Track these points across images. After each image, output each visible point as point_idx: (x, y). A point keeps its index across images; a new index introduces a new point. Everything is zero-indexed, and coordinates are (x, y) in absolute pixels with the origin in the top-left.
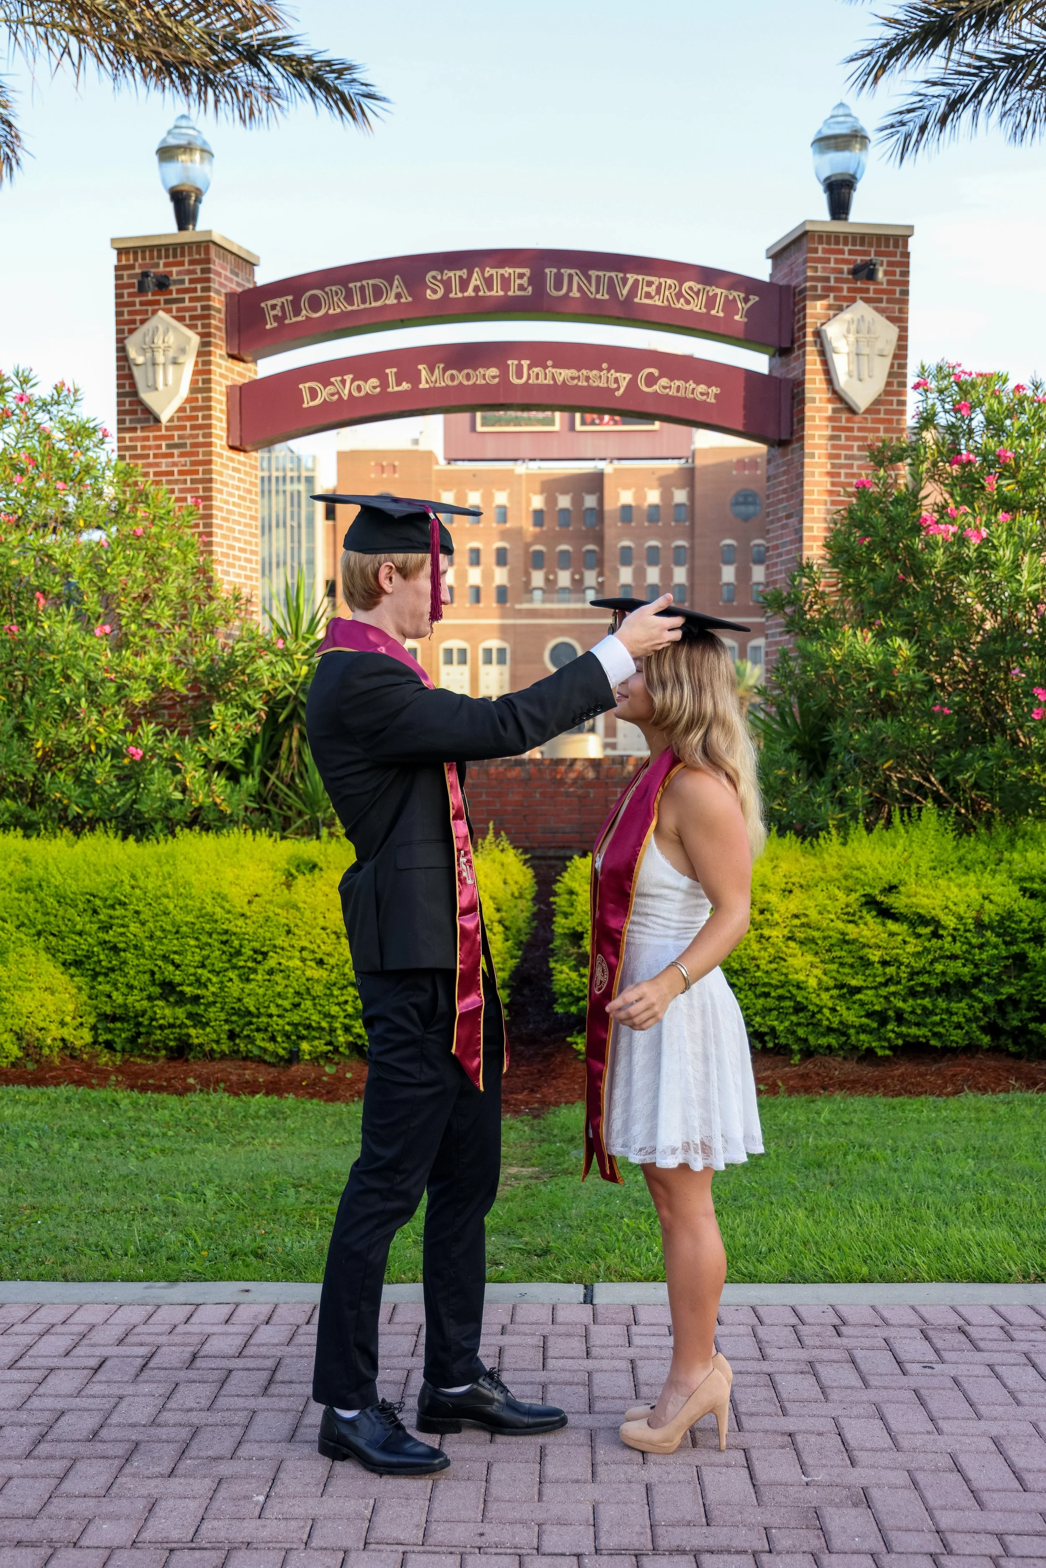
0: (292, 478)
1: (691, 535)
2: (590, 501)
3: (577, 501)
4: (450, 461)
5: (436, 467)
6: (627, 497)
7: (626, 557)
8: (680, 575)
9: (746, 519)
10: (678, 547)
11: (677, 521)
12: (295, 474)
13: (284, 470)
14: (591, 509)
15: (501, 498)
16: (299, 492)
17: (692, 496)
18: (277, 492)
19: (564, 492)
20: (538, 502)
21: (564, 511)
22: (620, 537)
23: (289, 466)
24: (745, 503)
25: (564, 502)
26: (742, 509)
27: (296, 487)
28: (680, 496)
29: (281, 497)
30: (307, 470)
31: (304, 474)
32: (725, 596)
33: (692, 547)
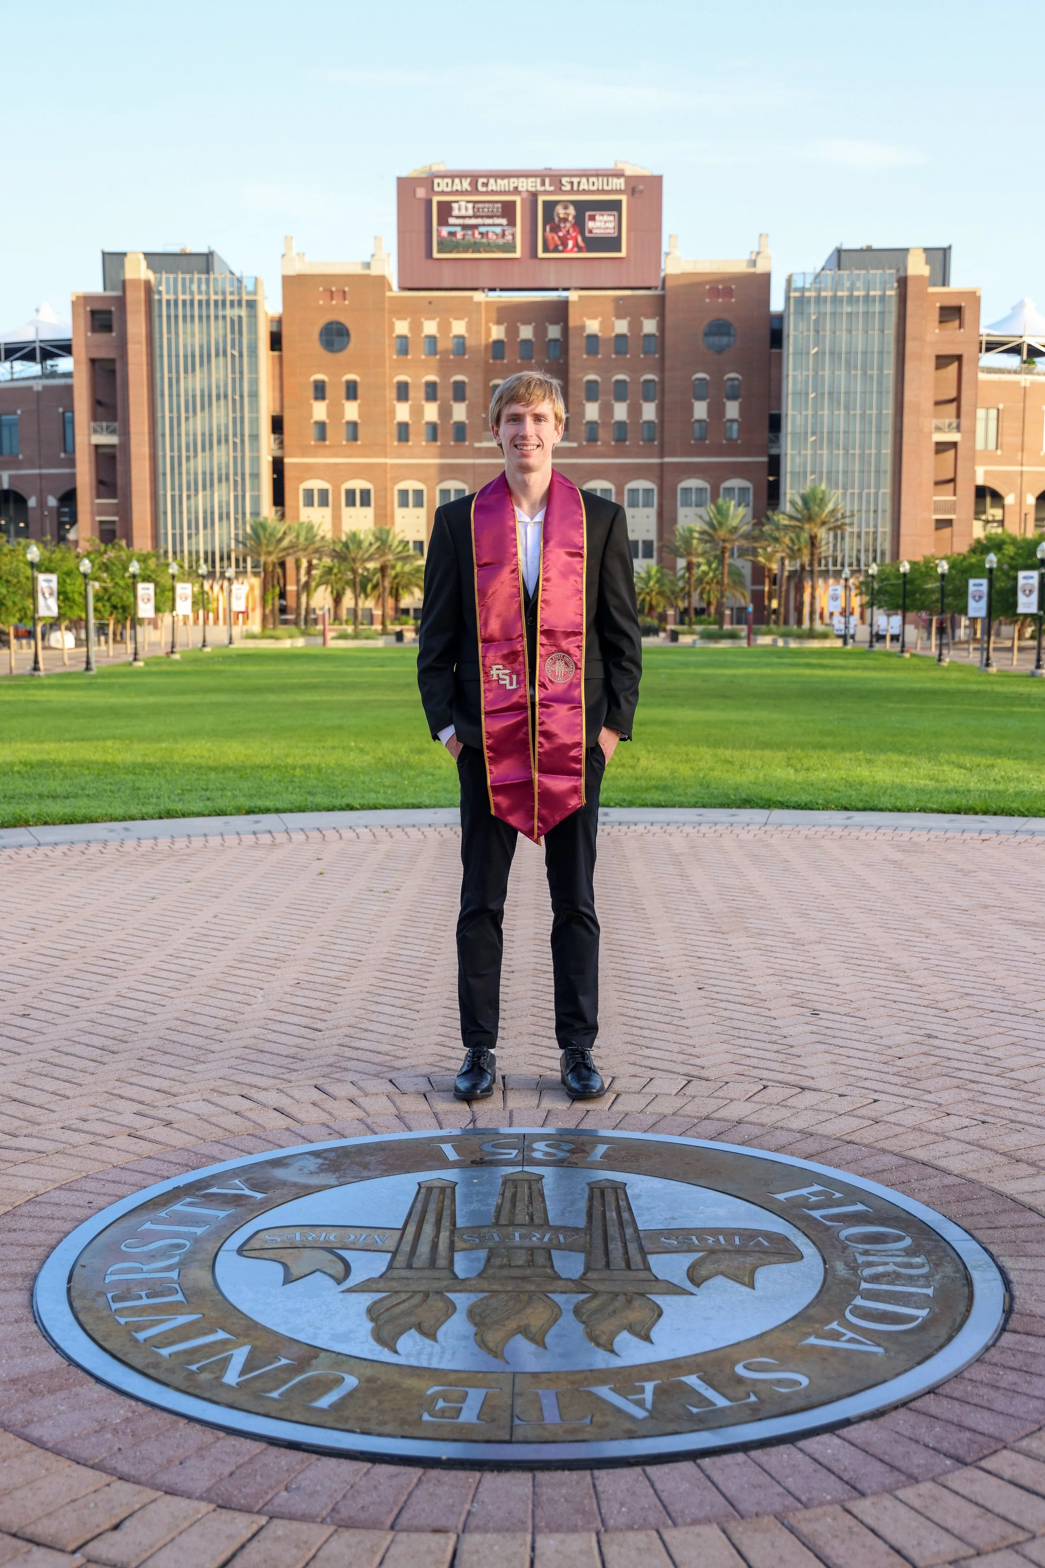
0: (232, 302)
1: (661, 369)
2: (554, 332)
3: (540, 332)
4: (403, 288)
5: (389, 294)
6: (593, 326)
7: (592, 392)
8: (649, 411)
9: (720, 351)
10: (647, 382)
11: (645, 353)
12: (236, 298)
13: (224, 293)
14: (556, 340)
15: (459, 327)
16: (240, 317)
17: (662, 327)
18: (216, 317)
19: (526, 323)
20: (497, 332)
21: (526, 342)
22: (585, 370)
23: (228, 289)
24: (718, 334)
25: (526, 332)
26: (715, 340)
27: (236, 312)
28: (650, 326)
29: (220, 321)
30: (249, 293)
31: (245, 297)
32: (697, 434)
33: (662, 381)
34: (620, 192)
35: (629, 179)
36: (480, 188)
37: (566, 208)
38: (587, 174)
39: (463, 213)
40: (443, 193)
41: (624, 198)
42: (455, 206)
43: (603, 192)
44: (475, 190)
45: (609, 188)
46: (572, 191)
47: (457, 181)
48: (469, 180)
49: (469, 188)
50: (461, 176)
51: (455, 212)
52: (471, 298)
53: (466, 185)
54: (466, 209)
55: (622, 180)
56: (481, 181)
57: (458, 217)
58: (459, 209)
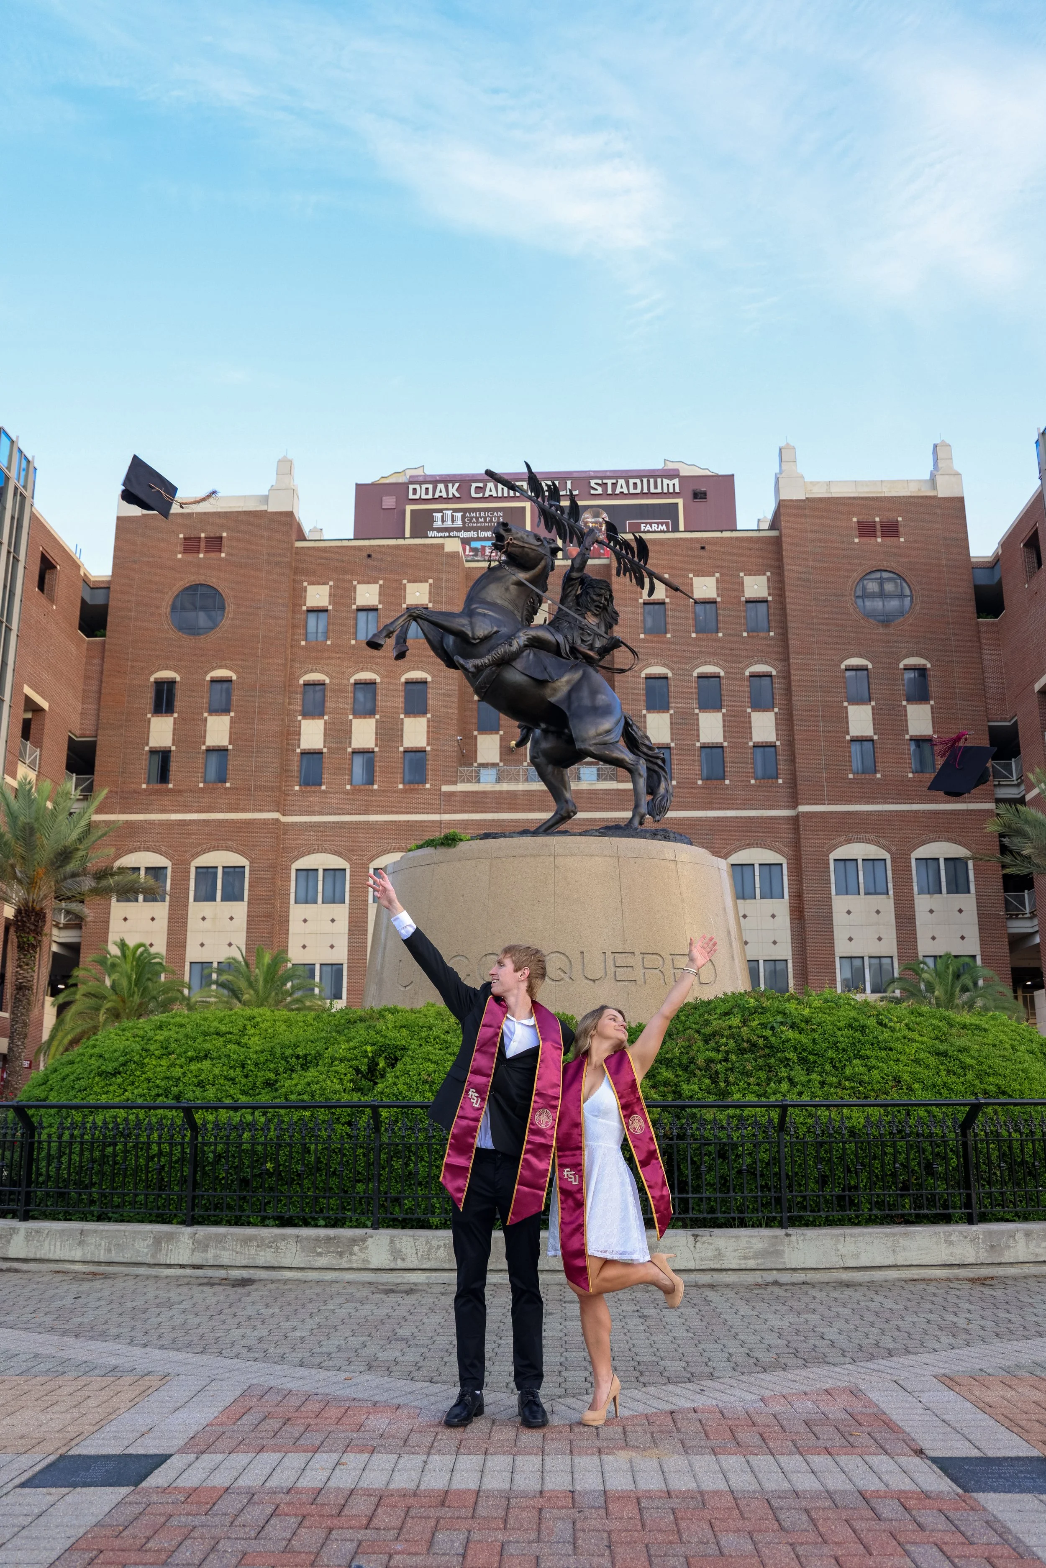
34: (675, 494)
35: (684, 480)
36: (473, 495)
37: (596, 515)
38: (627, 476)
39: (449, 523)
40: (421, 501)
41: (680, 501)
42: (438, 516)
43: (649, 495)
44: (464, 496)
45: (659, 490)
46: (605, 495)
47: (441, 486)
48: (457, 485)
49: (457, 495)
50: (447, 480)
51: (438, 523)
52: (443, 545)
53: (453, 490)
54: (453, 521)
55: (676, 481)
56: (474, 485)
57: (439, 530)
58: (443, 521)
